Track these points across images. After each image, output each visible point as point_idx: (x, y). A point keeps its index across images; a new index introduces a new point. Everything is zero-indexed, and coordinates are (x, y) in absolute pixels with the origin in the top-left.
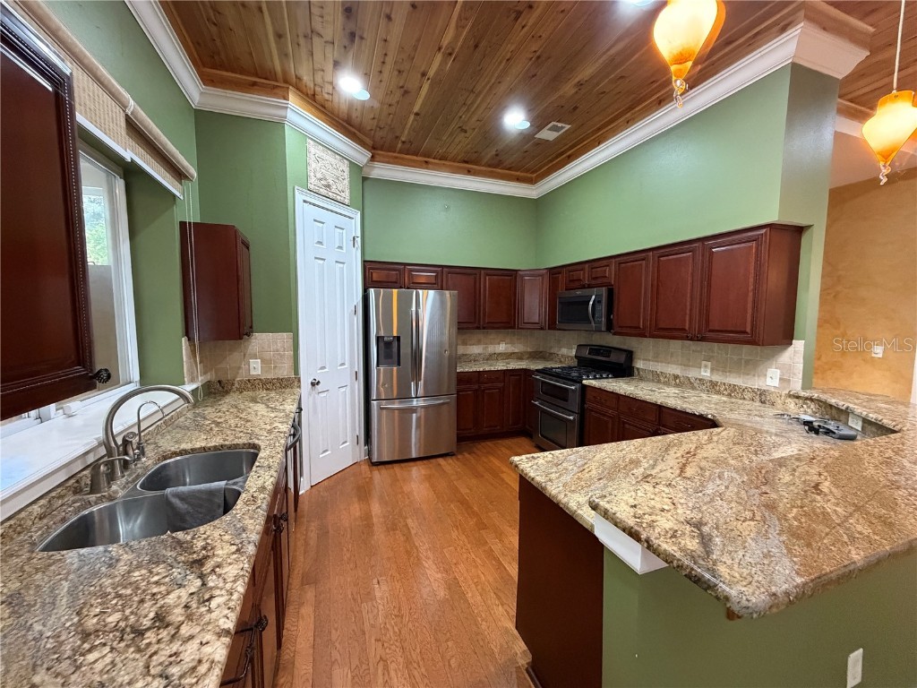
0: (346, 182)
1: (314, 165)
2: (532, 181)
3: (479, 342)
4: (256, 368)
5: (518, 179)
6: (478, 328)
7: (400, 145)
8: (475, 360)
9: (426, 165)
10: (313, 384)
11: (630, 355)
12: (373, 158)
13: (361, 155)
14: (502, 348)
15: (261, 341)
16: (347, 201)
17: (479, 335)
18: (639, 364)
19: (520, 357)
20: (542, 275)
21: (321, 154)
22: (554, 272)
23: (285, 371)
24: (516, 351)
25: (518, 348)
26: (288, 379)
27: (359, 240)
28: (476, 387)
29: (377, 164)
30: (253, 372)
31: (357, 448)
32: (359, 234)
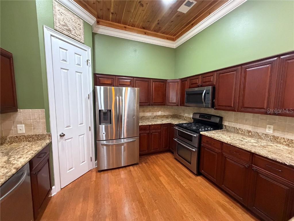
0: (82, 31)
1: (58, 16)
2: (173, 40)
3: (150, 111)
4: (21, 129)
5: (168, 39)
6: (149, 105)
7: (111, 16)
8: (148, 118)
9: (125, 28)
10: (60, 136)
11: (221, 118)
12: (98, 23)
13: (92, 20)
14: (160, 113)
16: (83, 41)
17: (150, 108)
18: (226, 123)
19: (167, 117)
20: (177, 82)
21: (63, 11)
22: (183, 80)
23: (41, 130)
24: (166, 114)
25: (166, 113)
26: (42, 135)
27: (90, 62)
28: (148, 132)
29: (100, 26)
30: (19, 132)
31: (91, 163)
32: (90, 59)
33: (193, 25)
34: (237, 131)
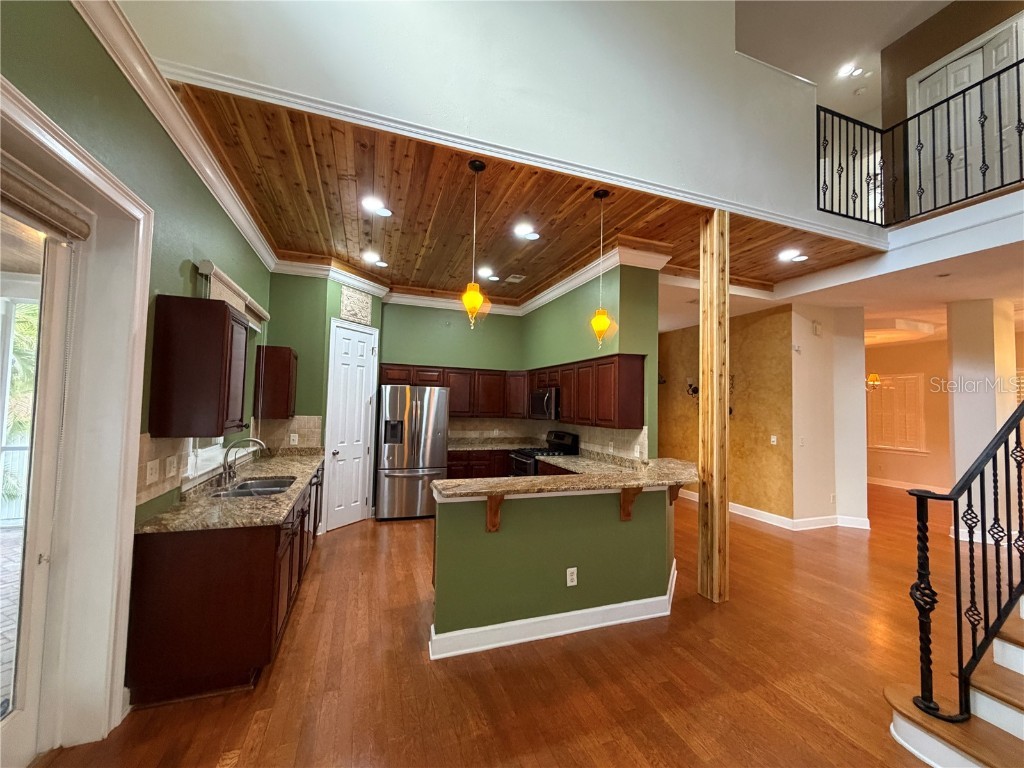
0: (369, 310)
1: (346, 302)
2: (516, 304)
3: (475, 429)
4: (294, 440)
5: (506, 303)
6: (472, 417)
7: (411, 281)
8: (472, 442)
9: (432, 294)
10: (334, 454)
11: (576, 439)
12: (391, 290)
13: (380, 291)
14: (496, 433)
15: (300, 421)
16: (368, 323)
17: (476, 422)
18: (582, 446)
19: (511, 441)
20: (524, 376)
21: (350, 294)
22: (532, 373)
23: (314, 443)
24: (509, 436)
25: (510, 434)
26: (316, 449)
27: (377, 350)
28: (465, 463)
29: (394, 294)
30: (292, 443)
31: (366, 508)
32: (377, 346)
33: (537, 293)
34: (601, 458)
